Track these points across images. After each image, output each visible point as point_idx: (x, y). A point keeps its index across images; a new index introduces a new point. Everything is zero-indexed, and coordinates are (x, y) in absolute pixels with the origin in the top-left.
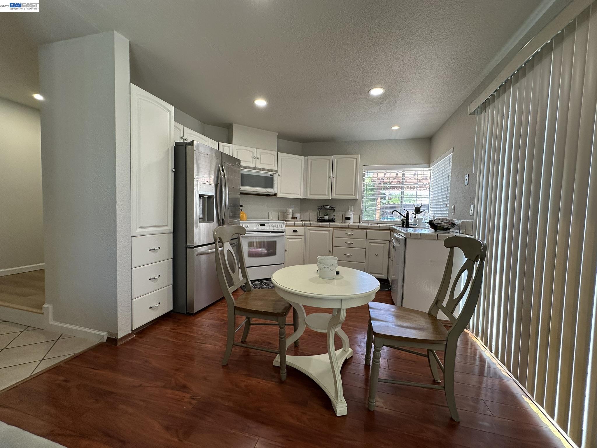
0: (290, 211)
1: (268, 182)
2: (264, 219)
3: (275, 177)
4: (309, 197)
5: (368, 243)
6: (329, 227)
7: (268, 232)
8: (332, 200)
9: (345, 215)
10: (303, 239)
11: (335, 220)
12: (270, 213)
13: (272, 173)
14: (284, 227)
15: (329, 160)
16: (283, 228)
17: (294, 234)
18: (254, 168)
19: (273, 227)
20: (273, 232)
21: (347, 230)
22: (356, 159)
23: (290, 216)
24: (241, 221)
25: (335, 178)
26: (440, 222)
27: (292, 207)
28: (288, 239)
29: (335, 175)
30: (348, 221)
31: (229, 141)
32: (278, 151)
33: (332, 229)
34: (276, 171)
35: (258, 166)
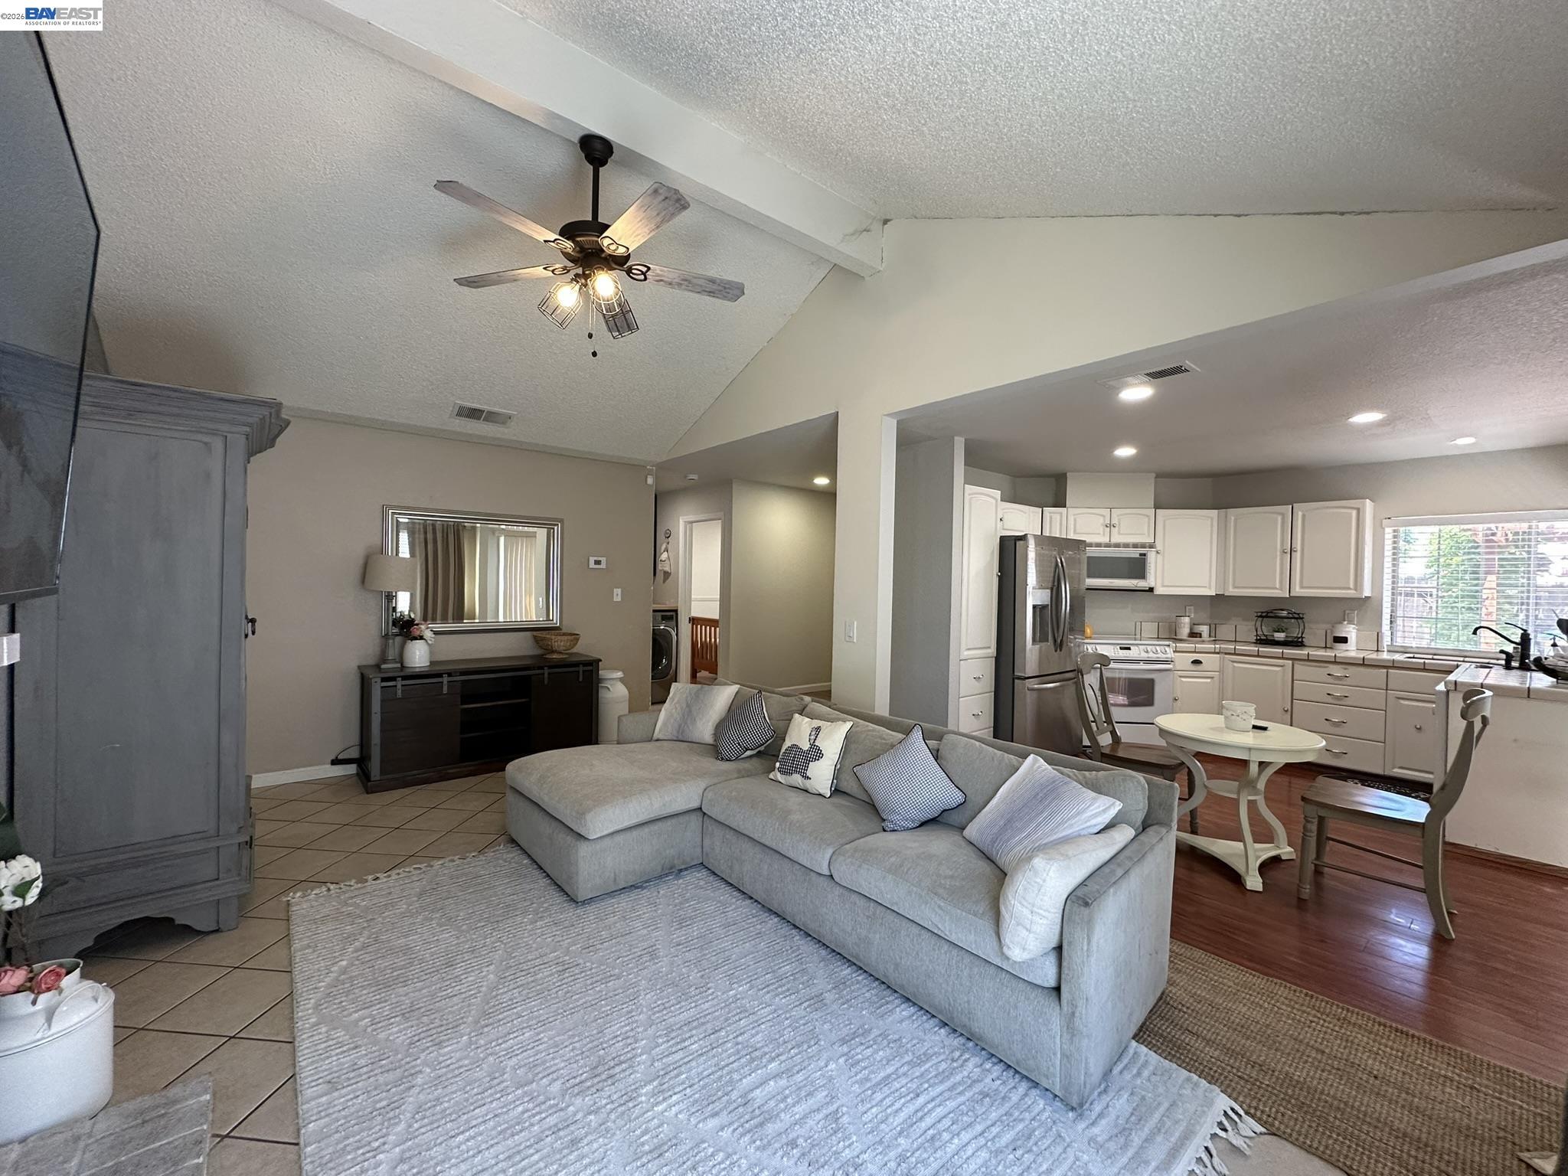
0: (1187, 620)
1: (1137, 567)
2: (1125, 635)
3: (1151, 557)
4: (1231, 591)
5: (1391, 700)
6: (1283, 658)
7: (1137, 661)
8: (1293, 599)
9: (1332, 632)
10: (1216, 679)
11: (1305, 643)
12: (1138, 624)
13: (1143, 550)
14: (1171, 654)
15: (1283, 515)
16: (1169, 656)
17: (1193, 667)
18: (1108, 545)
19: (1147, 652)
20: (1147, 662)
21: (1331, 666)
22: (1358, 510)
23: (1185, 631)
24: (1087, 640)
25: (1299, 553)
27: (1190, 612)
28: (1181, 677)
29: (1298, 546)
30: (1342, 646)
31: (1060, 502)
32: (1157, 507)
33: (1290, 662)
34: (1151, 546)
35: (1115, 539)
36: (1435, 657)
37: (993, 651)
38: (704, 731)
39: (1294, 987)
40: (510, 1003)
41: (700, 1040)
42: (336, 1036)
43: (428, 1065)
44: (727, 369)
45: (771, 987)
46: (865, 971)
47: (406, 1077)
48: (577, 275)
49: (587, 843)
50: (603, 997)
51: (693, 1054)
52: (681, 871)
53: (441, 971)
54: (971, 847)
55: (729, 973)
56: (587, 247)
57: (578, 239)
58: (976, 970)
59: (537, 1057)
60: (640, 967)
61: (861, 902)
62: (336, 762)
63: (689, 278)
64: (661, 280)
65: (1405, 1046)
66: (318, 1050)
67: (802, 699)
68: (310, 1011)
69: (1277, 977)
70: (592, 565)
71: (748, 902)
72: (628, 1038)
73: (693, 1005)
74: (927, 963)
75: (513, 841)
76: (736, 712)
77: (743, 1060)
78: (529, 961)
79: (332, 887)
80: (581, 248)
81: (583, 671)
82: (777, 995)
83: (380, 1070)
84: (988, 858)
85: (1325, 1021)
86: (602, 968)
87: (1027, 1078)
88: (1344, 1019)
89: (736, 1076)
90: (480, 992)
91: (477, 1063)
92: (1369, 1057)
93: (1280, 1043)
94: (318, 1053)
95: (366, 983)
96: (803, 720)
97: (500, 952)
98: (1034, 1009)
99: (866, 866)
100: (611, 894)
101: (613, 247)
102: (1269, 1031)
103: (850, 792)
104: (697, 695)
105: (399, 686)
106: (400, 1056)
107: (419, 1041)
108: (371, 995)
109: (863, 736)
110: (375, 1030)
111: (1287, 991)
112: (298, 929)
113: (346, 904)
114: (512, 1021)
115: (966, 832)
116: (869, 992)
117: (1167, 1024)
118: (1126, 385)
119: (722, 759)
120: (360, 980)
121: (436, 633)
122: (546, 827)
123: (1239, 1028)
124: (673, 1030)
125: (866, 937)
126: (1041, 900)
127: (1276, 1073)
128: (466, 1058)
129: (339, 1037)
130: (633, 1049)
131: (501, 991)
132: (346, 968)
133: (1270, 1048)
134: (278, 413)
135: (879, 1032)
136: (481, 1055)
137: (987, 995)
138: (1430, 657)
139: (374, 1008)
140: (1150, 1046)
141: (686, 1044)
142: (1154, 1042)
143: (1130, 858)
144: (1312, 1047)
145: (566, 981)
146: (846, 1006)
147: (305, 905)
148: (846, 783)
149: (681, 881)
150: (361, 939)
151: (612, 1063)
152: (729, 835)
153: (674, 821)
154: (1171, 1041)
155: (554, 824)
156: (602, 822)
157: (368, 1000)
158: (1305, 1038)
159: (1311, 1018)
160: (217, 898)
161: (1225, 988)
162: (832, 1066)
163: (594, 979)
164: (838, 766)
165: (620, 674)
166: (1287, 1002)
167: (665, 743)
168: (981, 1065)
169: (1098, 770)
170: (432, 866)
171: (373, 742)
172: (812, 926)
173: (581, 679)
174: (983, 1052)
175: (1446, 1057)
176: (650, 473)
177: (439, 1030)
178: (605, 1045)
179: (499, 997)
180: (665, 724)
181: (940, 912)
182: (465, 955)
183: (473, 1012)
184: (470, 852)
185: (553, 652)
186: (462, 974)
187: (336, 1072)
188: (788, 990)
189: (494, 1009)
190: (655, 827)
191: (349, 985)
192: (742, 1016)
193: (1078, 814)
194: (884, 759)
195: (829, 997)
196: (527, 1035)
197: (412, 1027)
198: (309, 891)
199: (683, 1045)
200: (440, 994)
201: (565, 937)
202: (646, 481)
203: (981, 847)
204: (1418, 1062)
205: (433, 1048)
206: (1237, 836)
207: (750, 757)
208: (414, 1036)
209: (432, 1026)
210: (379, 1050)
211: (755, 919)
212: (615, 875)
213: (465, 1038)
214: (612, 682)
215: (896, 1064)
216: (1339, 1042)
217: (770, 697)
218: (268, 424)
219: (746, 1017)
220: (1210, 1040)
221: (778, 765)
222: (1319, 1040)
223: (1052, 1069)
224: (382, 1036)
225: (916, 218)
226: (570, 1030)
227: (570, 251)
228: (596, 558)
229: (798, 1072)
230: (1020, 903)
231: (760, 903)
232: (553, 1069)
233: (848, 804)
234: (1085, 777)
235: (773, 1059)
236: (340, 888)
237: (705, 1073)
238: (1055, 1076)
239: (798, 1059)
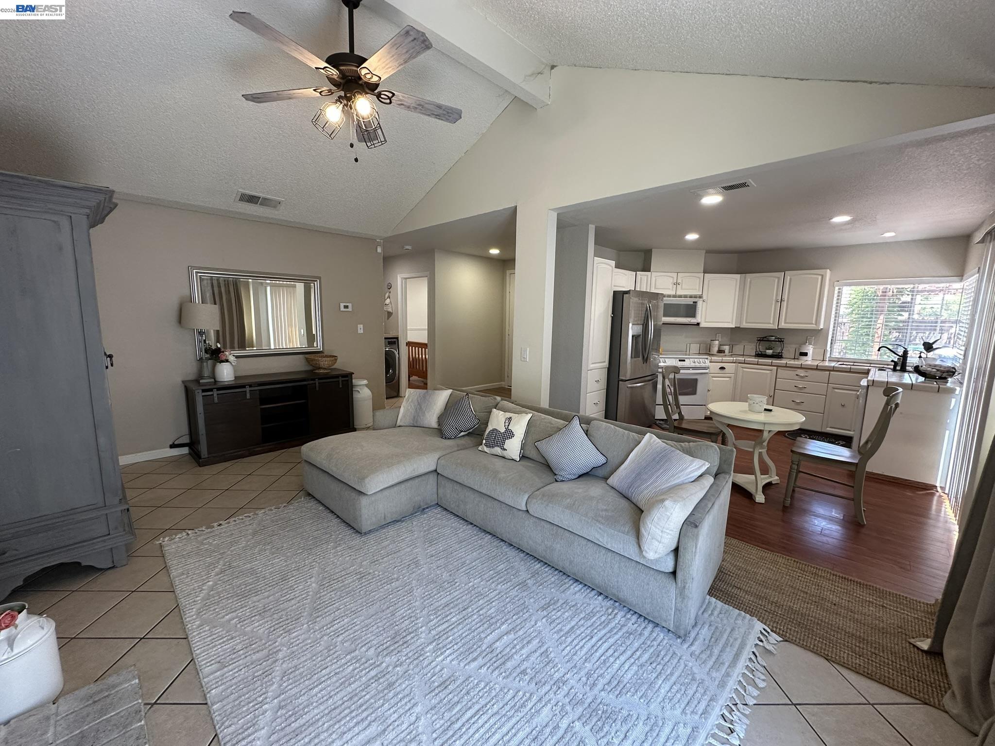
0: (717, 342)
1: (691, 310)
2: (681, 352)
3: (700, 304)
4: (745, 325)
5: (830, 389)
6: (771, 365)
7: (688, 368)
8: (779, 330)
9: (799, 349)
10: (733, 378)
11: (784, 356)
12: (688, 345)
13: (695, 300)
14: (708, 363)
15: (779, 278)
16: (707, 365)
17: (720, 371)
18: (675, 296)
19: (695, 362)
20: (694, 368)
21: (799, 370)
22: (822, 276)
23: (715, 349)
24: (660, 356)
25: (785, 302)
26: (929, 369)
27: (719, 338)
28: (712, 377)
29: (785, 297)
30: (805, 358)
31: (646, 268)
32: (705, 272)
33: (776, 368)
34: (700, 297)
35: (679, 293)
36: (855, 364)
37: (606, 364)
38: (431, 419)
39: (787, 557)
40: (330, 601)
41: (456, 615)
42: (216, 632)
43: (284, 646)
44: (436, 171)
45: (494, 579)
46: (549, 565)
47: (271, 655)
48: (340, 97)
49: (366, 497)
50: (390, 593)
51: (454, 623)
52: (424, 509)
53: (279, 584)
54: (614, 490)
55: (467, 572)
56: (348, 74)
57: (342, 68)
58: (622, 564)
59: (355, 634)
60: (410, 572)
61: (548, 526)
62: (173, 446)
63: (422, 103)
64: (402, 104)
65: (847, 586)
66: (206, 642)
67: (495, 399)
68: (194, 617)
69: (778, 553)
70: (342, 309)
71: (470, 526)
72: (411, 617)
73: (448, 593)
74: (591, 560)
75: (309, 495)
76: (451, 407)
77: (486, 625)
78: (337, 573)
79: (190, 532)
80: (343, 74)
81: (342, 381)
82: (498, 584)
83: (252, 652)
84: (625, 497)
85: (806, 575)
86: (386, 574)
87: (652, 621)
88: (815, 573)
89: (483, 635)
90: (308, 596)
91: (316, 641)
92: (830, 593)
93: (784, 590)
94: (207, 644)
95: (229, 595)
96: (499, 413)
97: (316, 568)
98: (659, 585)
99: (551, 505)
100: (382, 527)
101: (368, 76)
102: (778, 584)
103: (531, 457)
104: (424, 397)
105: (215, 395)
106: (263, 641)
107: (274, 630)
108: (235, 603)
109: (538, 423)
110: (243, 626)
111: (784, 560)
112: (172, 562)
113: (203, 544)
114: (334, 612)
115: (610, 481)
116: (553, 578)
117: (723, 584)
118: (709, 194)
119: (446, 438)
120: (225, 594)
121: (237, 357)
122: (334, 486)
123: (762, 583)
124: (439, 610)
125: (551, 546)
126: (669, 525)
127: (784, 607)
128: (309, 638)
129: (219, 632)
130: (416, 624)
131: (323, 594)
132: (213, 586)
133: (779, 593)
134: (111, 197)
135: (563, 602)
136: (318, 636)
137: (630, 577)
138: (852, 364)
139: (239, 611)
140: (717, 597)
141: (449, 618)
142: (718, 594)
143: (713, 495)
144: (801, 590)
145: (364, 584)
146: (541, 587)
147: (172, 545)
148: (529, 452)
149: (425, 516)
150: (220, 566)
151: (404, 634)
152: (457, 487)
153: (420, 479)
154: (726, 593)
155: (341, 485)
156: (376, 483)
157: (233, 607)
158: (796, 586)
159: (798, 574)
160: (109, 547)
161: (752, 560)
162: (539, 624)
163: (382, 582)
164: (524, 442)
165: (365, 382)
166: (785, 566)
167: (407, 429)
168: (625, 616)
169: (689, 442)
170: (257, 514)
171: (200, 433)
172: (514, 540)
173: (341, 386)
174: (625, 608)
175: (868, 591)
176: (379, 244)
177: (287, 622)
178: (397, 623)
179: (322, 598)
180: (404, 416)
181: (600, 531)
182: (294, 572)
183: (307, 609)
184: (282, 503)
185: (320, 368)
186: (294, 585)
187: (222, 655)
188: (505, 580)
189: (320, 606)
190: (408, 484)
191: (217, 598)
192: (479, 598)
193: (682, 471)
194: (556, 437)
195: (530, 582)
196: (346, 620)
197: (268, 622)
198: (174, 536)
199: (447, 619)
200: (282, 599)
201: (357, 556)
202: (377, 251)
203: (621, 490)
204: (855, 594)
205: (286, 634)
206: (751, 471)
207: (463, 436)
208: (271, 627)
209: (282, 620)
210: (249, 639)
211: (476, 537)
212: (385, 514)
213: (305, 626)
214: (361, 387)
215: (576, 620)
216: (814, 587)
217: (473, 397)
218: (102, 206)
219: (481, 599)
220: (747, 591)
221: (484, 441)
222: (804, 586)
223: (669, 617)
224: (248, 629)
225: (575, 66)
226: (373, 616)
227: (335, 77)
228: (345, 304)
229: (519, 630)
230: (656, 527)
231: (477, 527)
232: (368, 640)
233: (530, 464)
234: (681, 446)
235: (503, 623)
236: (196, 533)
237: (464, 635)
238: (670, 620)
239: (519, 621)
